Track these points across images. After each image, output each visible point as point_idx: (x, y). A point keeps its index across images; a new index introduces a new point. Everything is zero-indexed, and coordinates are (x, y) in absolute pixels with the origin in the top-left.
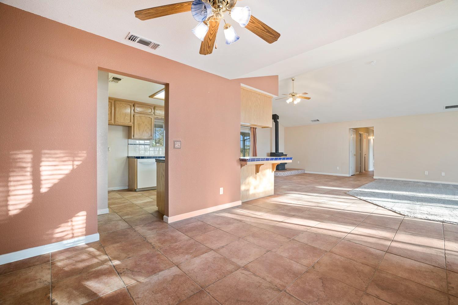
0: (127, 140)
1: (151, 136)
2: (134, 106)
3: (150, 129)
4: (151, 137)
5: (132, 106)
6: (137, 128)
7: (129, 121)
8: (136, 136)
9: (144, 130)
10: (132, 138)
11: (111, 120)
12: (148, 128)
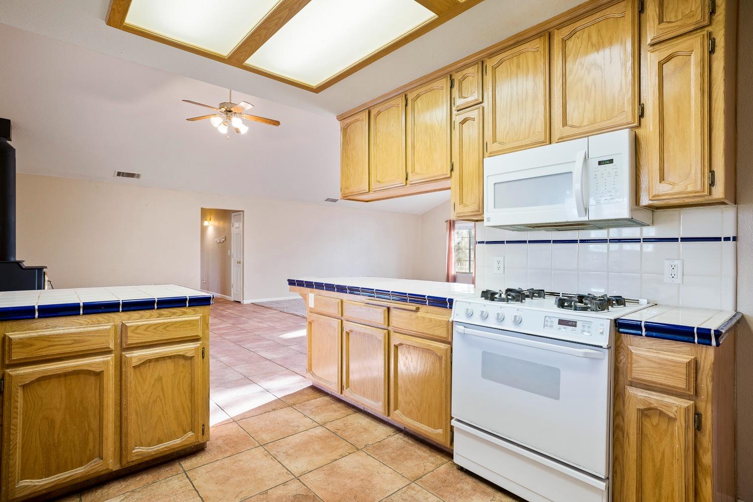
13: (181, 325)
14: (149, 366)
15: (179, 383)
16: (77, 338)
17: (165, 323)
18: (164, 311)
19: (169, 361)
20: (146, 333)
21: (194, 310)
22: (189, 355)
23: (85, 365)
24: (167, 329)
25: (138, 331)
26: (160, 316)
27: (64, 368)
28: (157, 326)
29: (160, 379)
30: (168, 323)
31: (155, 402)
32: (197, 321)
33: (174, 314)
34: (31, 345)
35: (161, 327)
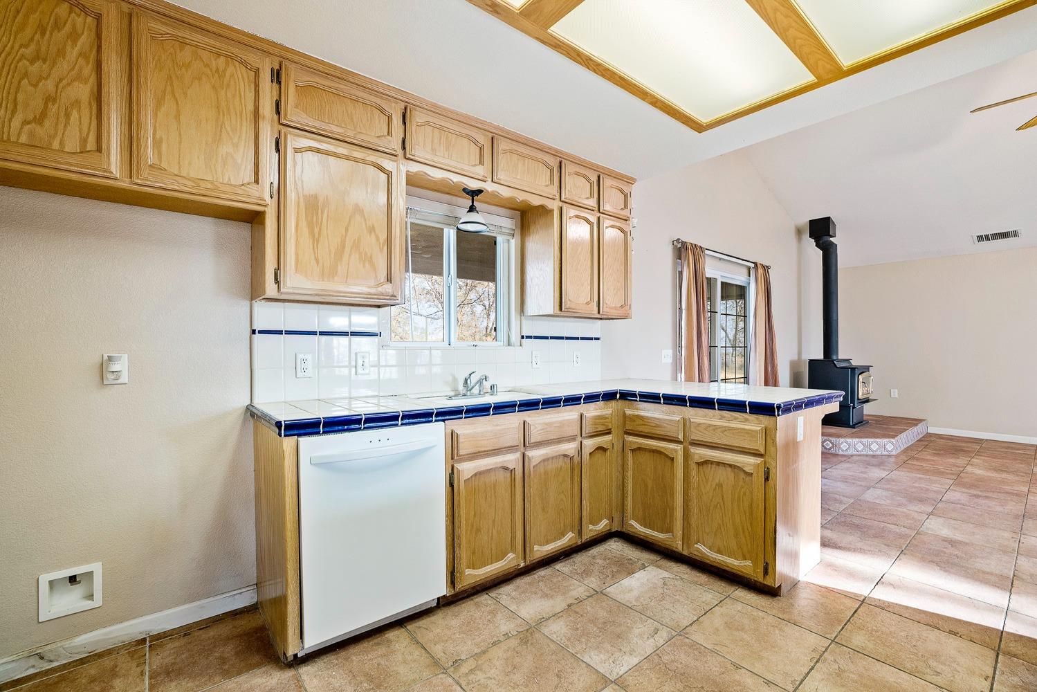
0: (241, 307)
1: (389, 279)
2: (279, 82)
3: (383, 237)
4: (388, 288)
5: (266, 77)
6: (303, 224)
7: (248, 176)
8: (294, 282)
9: (348, 245)
10: (271, 289)
11: (99, 149)
12: (372, 230)
13: (739, 432)
14: (711, 468)
15: (739, 498)
16: (658, 424)
17: (723, 427)
18: (726, 414)
19: (729, 469)
20: (707, 433)
21: (757, 418)
22: (747, 469)
23: (662, 447)
24: (726, 433)
25: (699, 428)
26: (722, 417)
27: (650, 445)
28: (716, 427)
29: (720, 485)
30: (725, 427)
31: (716, 507)
32: (756, 431)
33: (736, 419)
34: (634, 421)
35: (720, 430)
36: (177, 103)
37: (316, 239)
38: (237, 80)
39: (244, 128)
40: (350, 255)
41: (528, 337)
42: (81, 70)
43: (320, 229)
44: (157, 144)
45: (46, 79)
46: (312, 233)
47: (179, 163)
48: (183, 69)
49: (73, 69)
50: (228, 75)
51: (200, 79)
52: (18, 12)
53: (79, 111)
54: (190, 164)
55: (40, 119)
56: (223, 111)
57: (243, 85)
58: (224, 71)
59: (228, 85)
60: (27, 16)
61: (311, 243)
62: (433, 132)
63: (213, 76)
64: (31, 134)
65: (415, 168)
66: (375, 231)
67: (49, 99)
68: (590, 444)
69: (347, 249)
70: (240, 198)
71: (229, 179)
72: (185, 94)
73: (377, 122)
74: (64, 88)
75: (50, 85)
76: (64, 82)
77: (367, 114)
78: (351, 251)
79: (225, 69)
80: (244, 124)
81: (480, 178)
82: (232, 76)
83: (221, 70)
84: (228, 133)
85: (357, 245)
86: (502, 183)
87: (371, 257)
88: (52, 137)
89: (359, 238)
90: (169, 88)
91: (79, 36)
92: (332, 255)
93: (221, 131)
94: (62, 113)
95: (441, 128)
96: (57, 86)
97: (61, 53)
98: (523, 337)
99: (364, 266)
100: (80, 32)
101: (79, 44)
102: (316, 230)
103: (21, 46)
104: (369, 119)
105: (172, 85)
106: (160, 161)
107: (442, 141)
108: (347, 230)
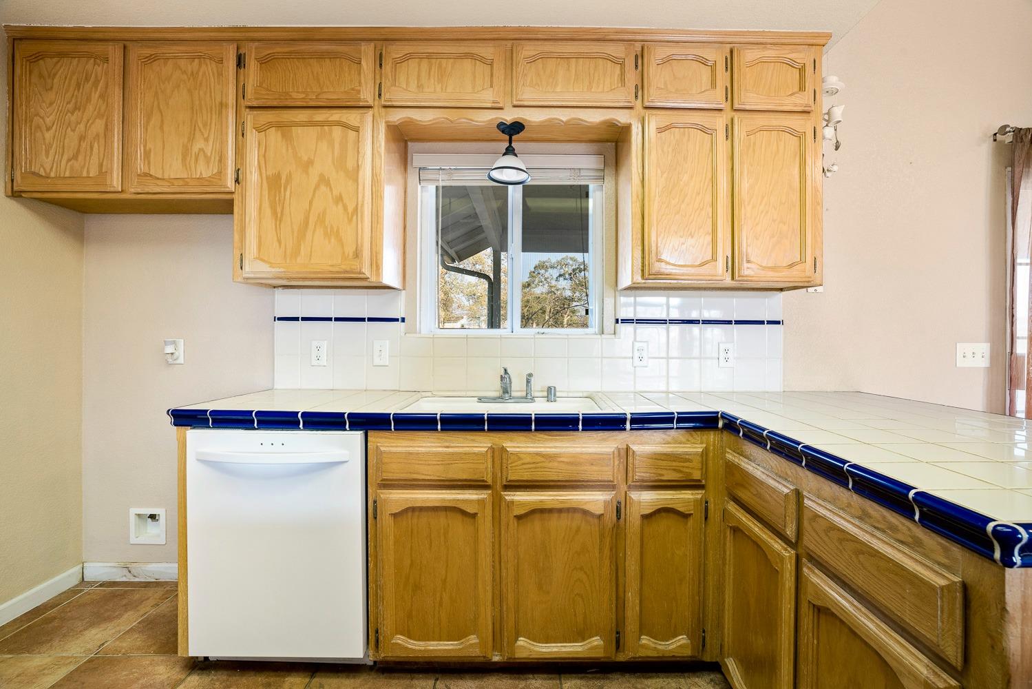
1: (358, 254)
2: (245, 66)
3: (352, 206)
4: (355, 265)
6: (264, 205)
7: (216, 168)
8: (255, 264)
9: (312, 219)
10: (237, 275)
12: (338, 199)
16: (759, 490)
23: (764, 541)
25: (816, 526)
27: (750, 529)
34: (733, 474)
36: (162, 115)
37: (278, 218)
38: (208, 78)
39: (214, 121)
40: (314, 231)
41: (624, 321)
42: (100, 108)
43: (283, 208)
44: (147, 154)
45: (80, 124)
46: (274, 213)
47: (162, 168)
48: (166, 82)
49: (95, 110)
50: (201, 74)
51: (179, 86)
52: (66, 78)
53: (98, 143)
54: (170, 166)
55: (75, 157)
56: (196, 110)
57: (213, 80)
58: (197, 73)
59: (201, 84)
60: (70, 80)
61: (274, 224)
62: (419, 65)
63: (189, 79)
64: (72, 168)
65: (397, 116)
66: (342, 200)
67: (82, 138)
68: (647, 499)
69: (311, 226)
70: (208, 189)
71: (201, 174)
72: (167, 104)
73: (346, 75)
74: (90, 127)
75: (82, 127)
76: (90, 122)
77: (335, 69)
78: (315, 227)
79: (199, 70)
80: (214, 117)
81: (489, 105)
82: (204, 73)
83: (195, 72)
84: (200, 130)
85: (321, 219)
86: (526, 103)
87: (338, 231)
88: (83, 167)
89: (324, 212)
90: (156, 103)
91: (99, 81)
92: (295, 234)
93: (195, 130)
94: (89, 147)
95: (429, 56)
96: (86, 127)
97: (89, 100)
98: (617, 321)
99: (330, 242)
100: (99, 79)
101: (99, 88)
102: (279, 210)
103: (67, 104)
104: (337, 74)
105: (158, 99)
106: (149, 169)
107: (432, 73)
108: (311, 203)
